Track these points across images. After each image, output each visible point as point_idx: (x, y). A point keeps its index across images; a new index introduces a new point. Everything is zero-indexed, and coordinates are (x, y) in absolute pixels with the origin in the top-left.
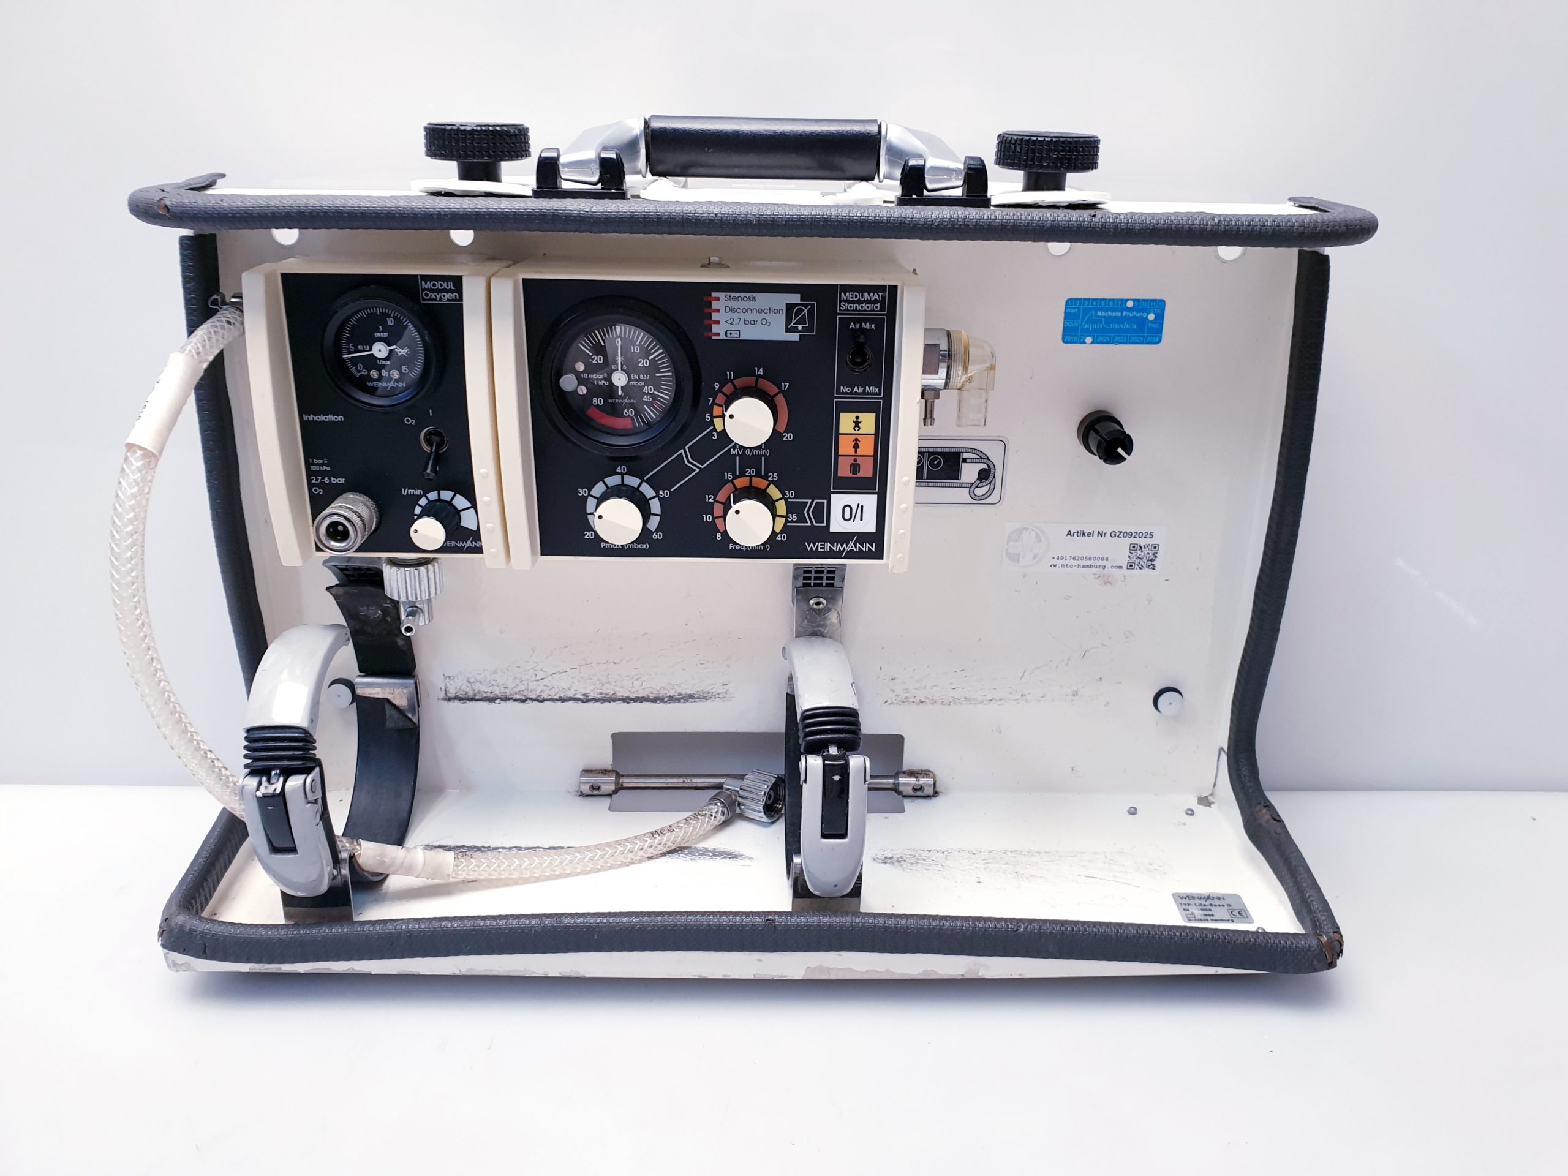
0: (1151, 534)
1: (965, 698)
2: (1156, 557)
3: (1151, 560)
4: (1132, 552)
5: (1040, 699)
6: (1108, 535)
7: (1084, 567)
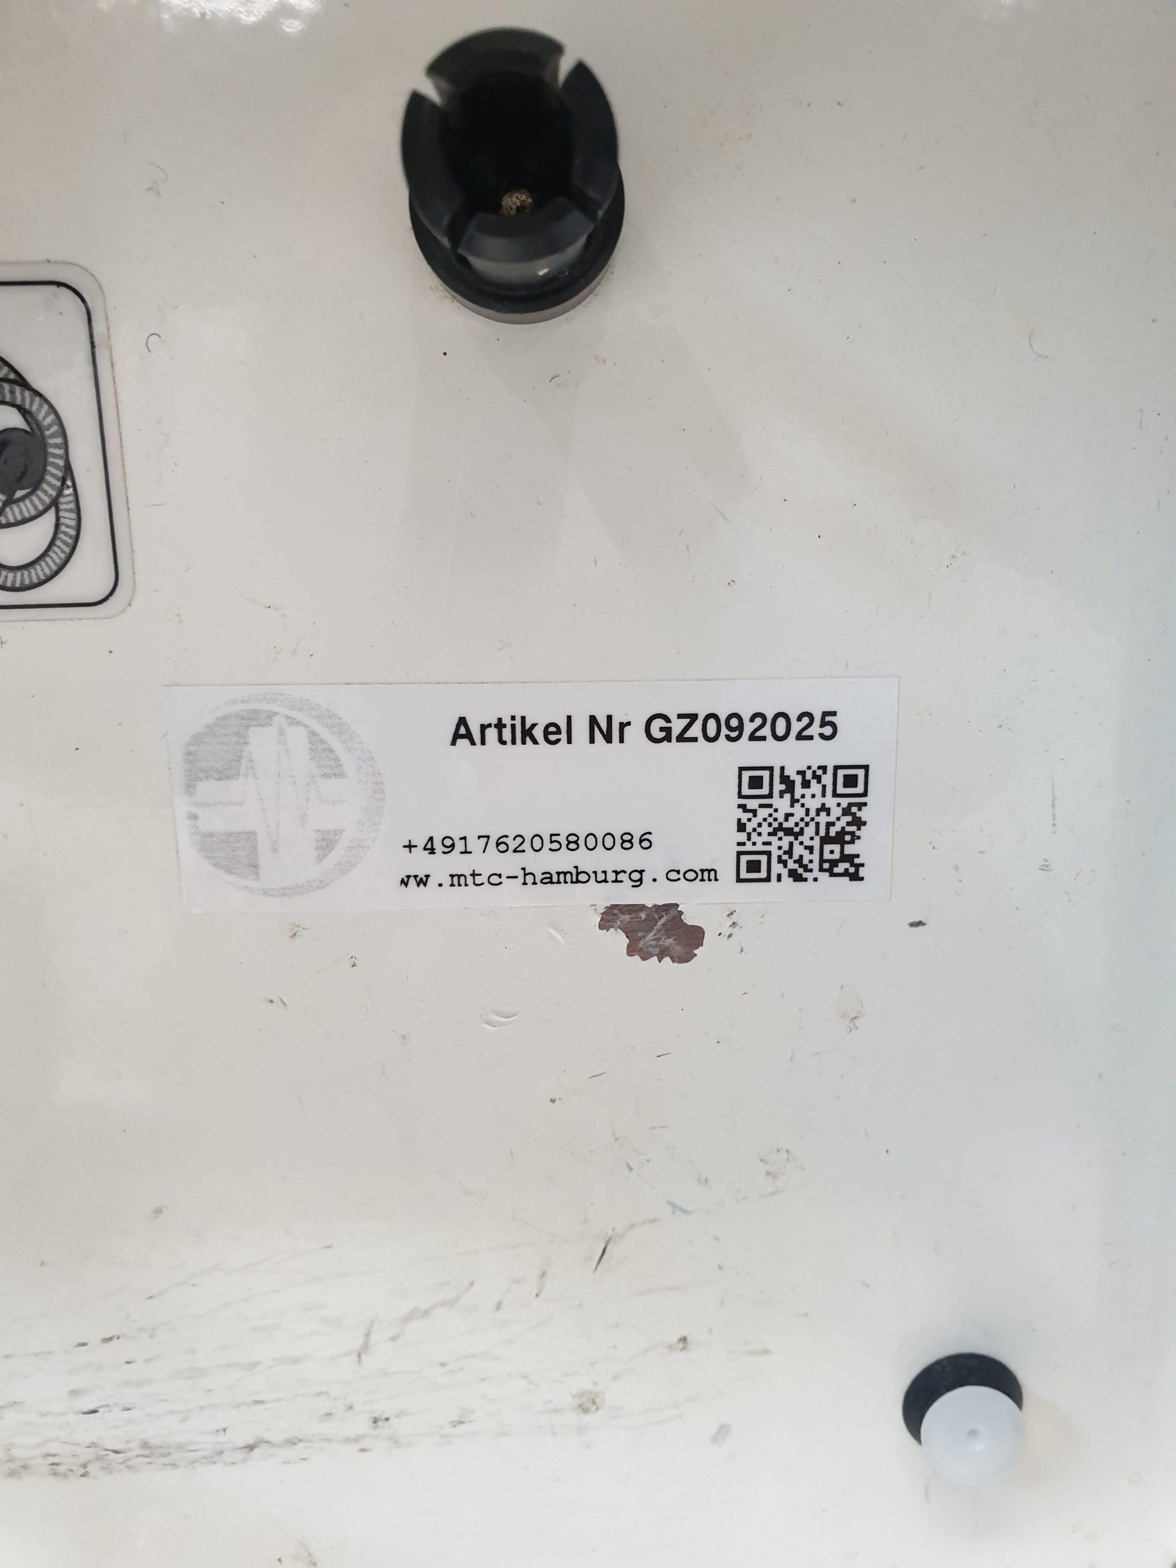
0: (828, 718)
1: (145, 1445)
2: (859, 823)
3: (839, 839)
4: (752, 804)
5: (449, 1430)
6: (635, 733)
7: (548, 879)
